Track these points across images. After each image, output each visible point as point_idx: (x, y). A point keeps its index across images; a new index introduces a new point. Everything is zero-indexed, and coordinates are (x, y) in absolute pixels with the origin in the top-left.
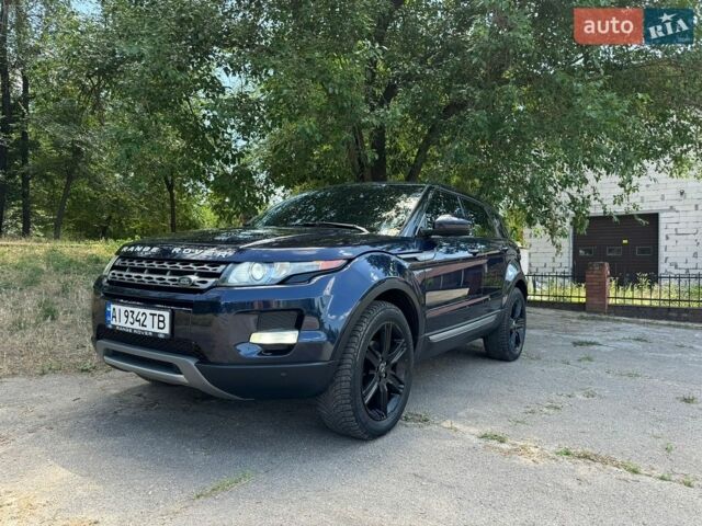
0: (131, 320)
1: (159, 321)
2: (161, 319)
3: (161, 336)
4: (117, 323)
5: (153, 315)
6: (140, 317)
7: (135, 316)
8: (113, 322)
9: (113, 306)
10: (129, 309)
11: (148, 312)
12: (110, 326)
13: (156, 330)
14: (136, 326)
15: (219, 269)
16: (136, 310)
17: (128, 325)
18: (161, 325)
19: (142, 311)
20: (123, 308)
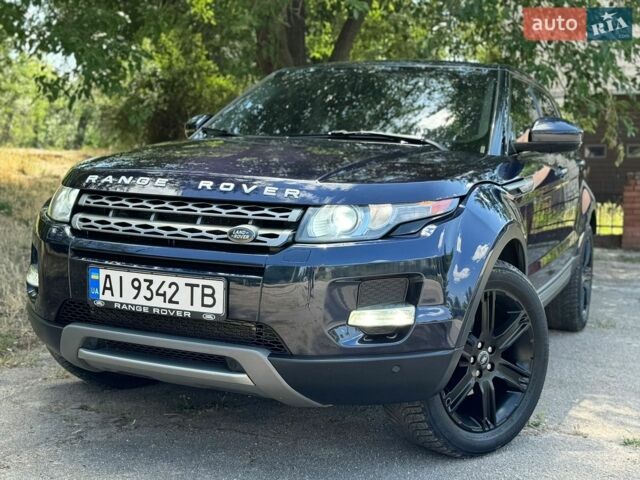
0: (144, 292)
1: (204, 295)
2: (208, 291)
3: (209, 317)
4: (116, 298)
5: (192, 286)
6: (165, 288)
7: (154, 288)
8: (107, 296)
9: (103, 273)
10: (142, 277)
11: (181, 281)
12: (99, 303)
13: (197, 308)
14: (157, 302)
15: (294, 215)
16: (157, 279)
17: (141, 301)
18: (208, 301)
19: (169, 279)
20: (128, 277)
